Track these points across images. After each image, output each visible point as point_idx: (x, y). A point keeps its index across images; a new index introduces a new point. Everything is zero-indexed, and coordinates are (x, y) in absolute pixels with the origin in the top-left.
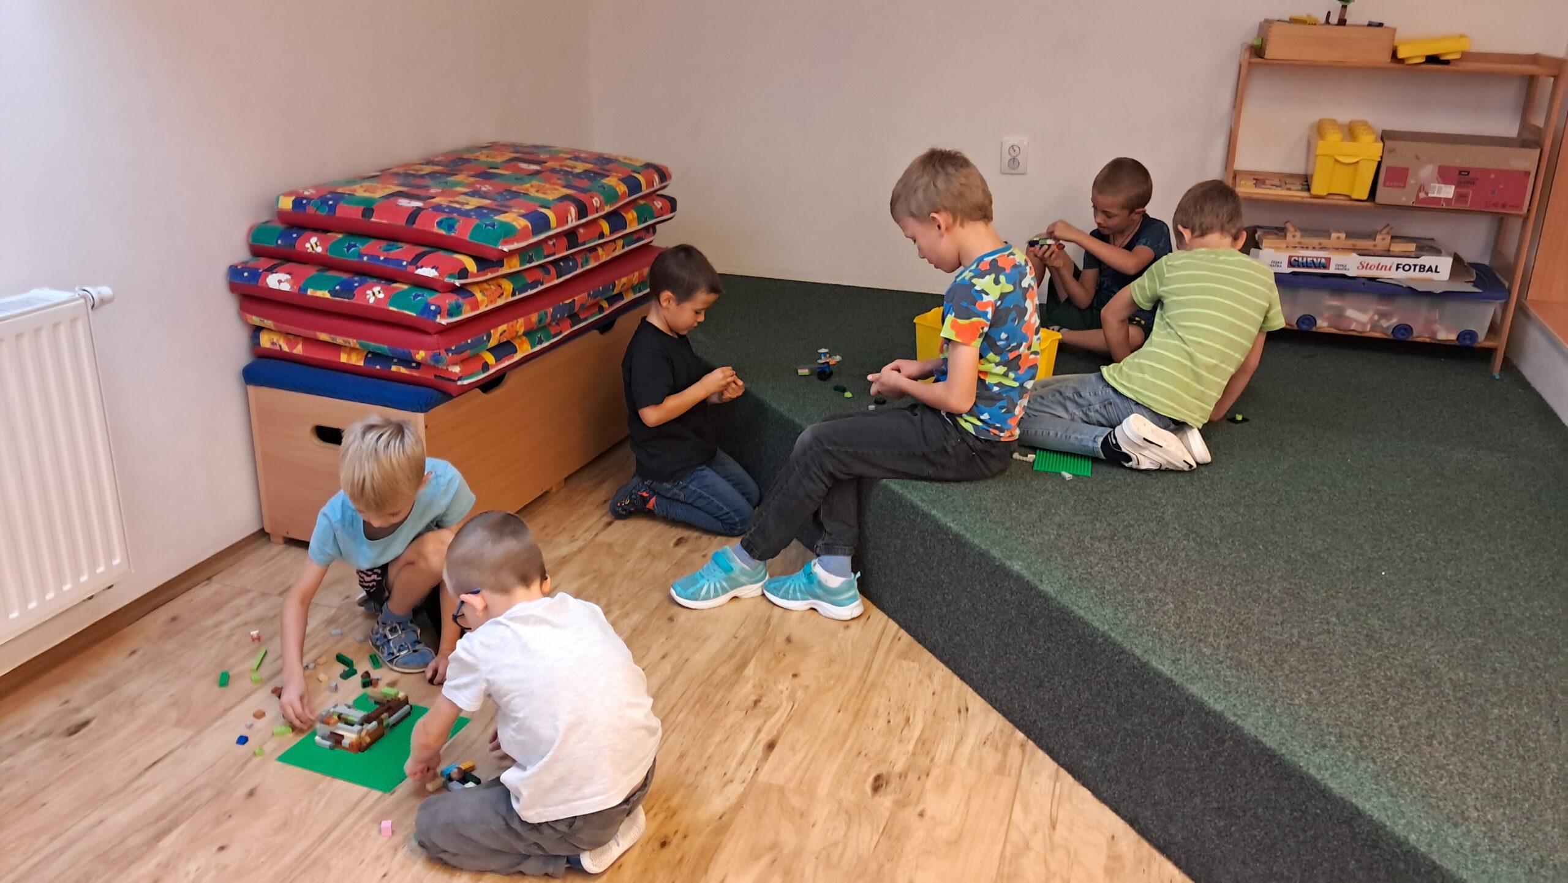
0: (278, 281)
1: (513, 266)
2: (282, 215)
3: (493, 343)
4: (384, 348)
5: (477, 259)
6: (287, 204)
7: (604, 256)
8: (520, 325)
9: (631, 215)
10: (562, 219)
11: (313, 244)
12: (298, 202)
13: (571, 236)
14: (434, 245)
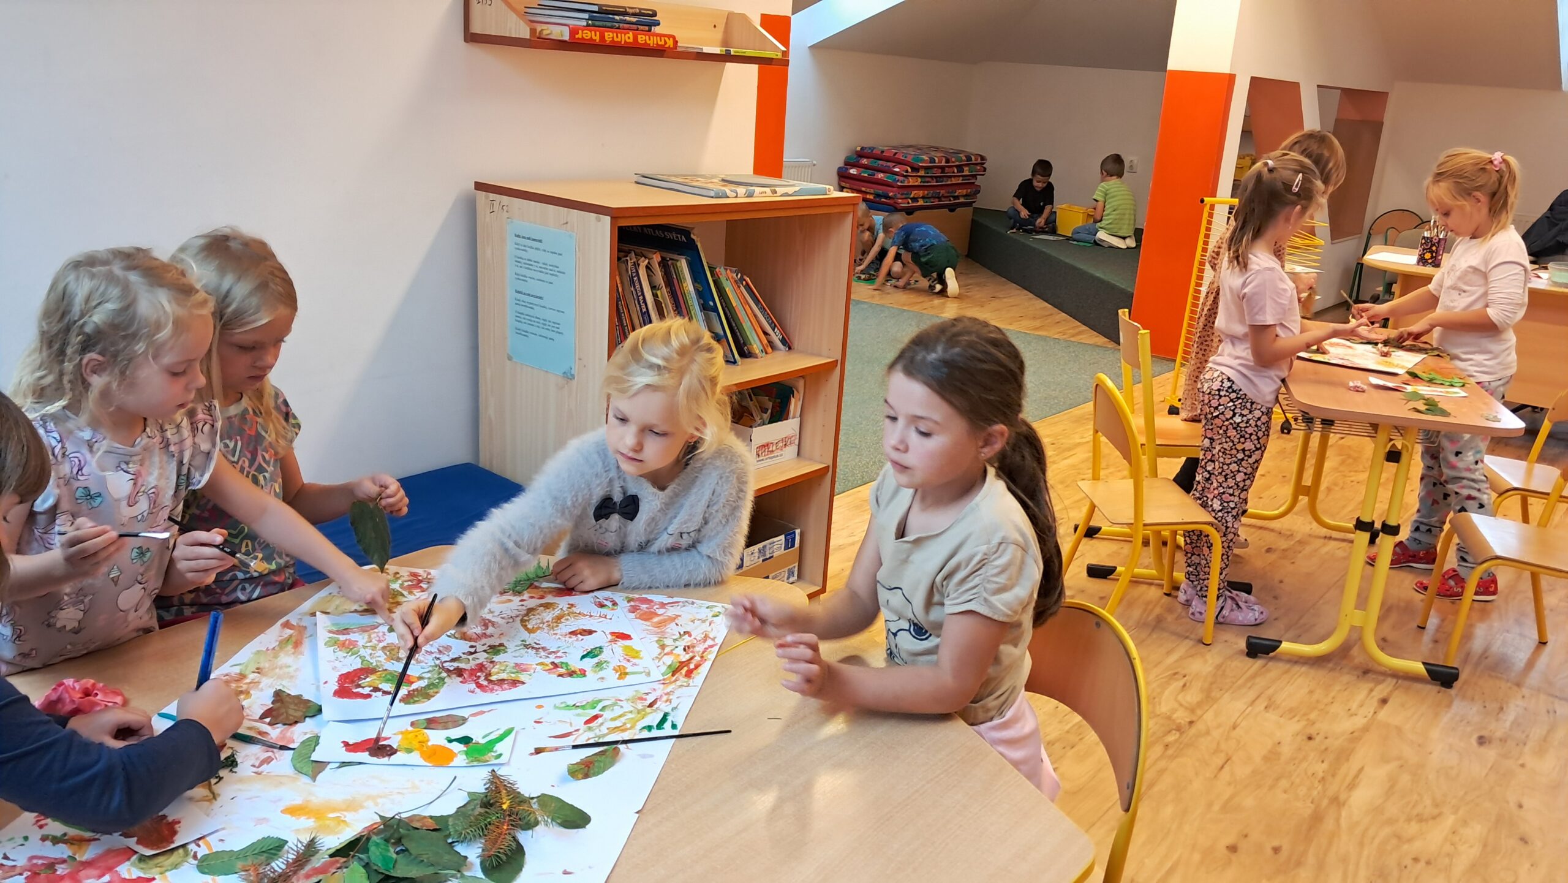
0: (853, 171)
1: (922, 173)
2: (857, 152)
3: (912, 196)
4: (880, 192)
5: (911, 168)
6: (859, 149)
7: (954, 181)
8: (921, 193)
9: (966, 169)
10: (940, 162)
11: (865, 161)
12: (862, 149)
13: (942, 168)
14: (899, 162)
